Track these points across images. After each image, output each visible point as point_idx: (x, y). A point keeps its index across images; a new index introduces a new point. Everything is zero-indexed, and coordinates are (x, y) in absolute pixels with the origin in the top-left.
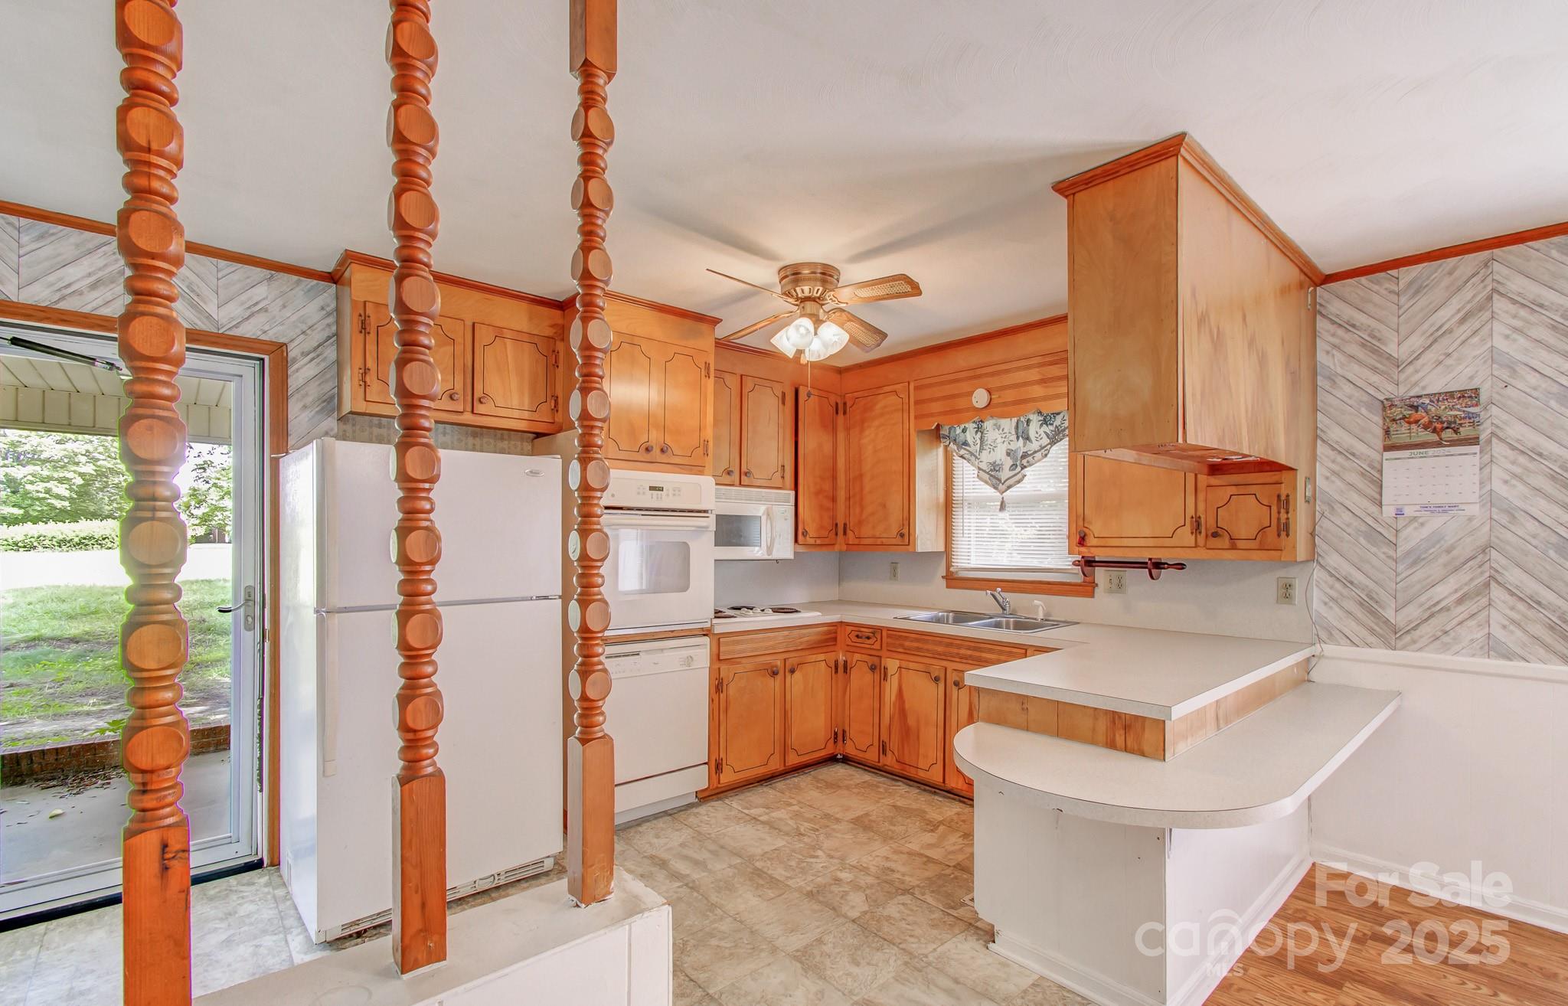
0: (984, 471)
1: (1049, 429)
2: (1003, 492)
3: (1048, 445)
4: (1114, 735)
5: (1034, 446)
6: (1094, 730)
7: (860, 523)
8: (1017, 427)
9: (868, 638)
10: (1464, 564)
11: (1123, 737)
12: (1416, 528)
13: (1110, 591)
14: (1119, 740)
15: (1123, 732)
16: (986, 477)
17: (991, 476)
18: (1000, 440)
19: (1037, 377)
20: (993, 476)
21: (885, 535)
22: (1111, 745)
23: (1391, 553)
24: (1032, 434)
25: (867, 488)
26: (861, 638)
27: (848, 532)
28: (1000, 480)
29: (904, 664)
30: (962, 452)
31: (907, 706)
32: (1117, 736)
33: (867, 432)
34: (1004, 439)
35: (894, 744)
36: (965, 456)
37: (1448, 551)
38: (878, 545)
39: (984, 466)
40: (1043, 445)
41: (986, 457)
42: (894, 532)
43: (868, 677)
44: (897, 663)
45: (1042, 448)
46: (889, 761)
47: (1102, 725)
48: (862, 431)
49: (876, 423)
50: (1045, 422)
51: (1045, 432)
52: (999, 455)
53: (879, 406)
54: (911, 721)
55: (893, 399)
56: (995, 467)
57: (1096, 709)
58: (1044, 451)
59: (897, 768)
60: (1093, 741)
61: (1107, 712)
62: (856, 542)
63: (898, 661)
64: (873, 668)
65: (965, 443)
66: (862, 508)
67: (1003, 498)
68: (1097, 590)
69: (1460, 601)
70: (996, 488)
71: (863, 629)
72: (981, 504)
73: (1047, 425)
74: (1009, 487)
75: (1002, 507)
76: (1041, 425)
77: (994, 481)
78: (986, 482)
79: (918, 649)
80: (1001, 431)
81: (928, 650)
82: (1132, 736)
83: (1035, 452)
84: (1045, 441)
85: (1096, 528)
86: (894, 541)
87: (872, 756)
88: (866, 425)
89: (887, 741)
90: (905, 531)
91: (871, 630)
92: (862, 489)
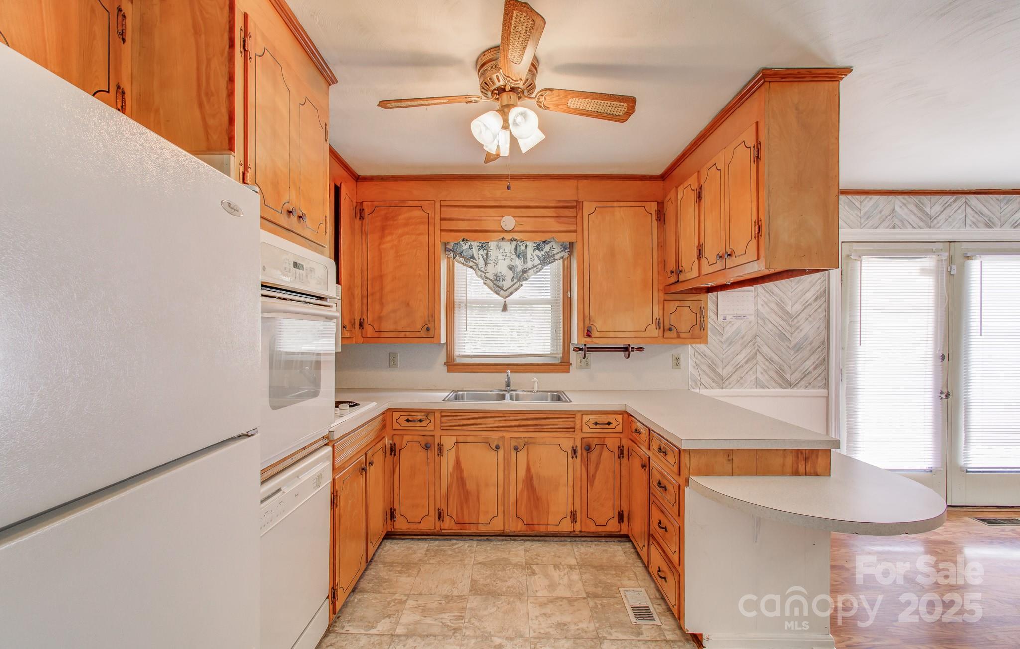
0: (491, 280)
1: (540, 254)
2: (507, 297)
3: (539, 264)
4: (798, 466)
5: (530, 264)
6: (784, 465)
7: (380, 318)
8: (516, 249)
9: (421, 421)
10: (748, 344)
11: (804, 466)
12: (730, 327)
13: (581, 368)
14: (801, 469)
15: (803, 462)
16: (491, 284)
17: (494, 284)
18: (500, 257)
19: (554, 215)
20: (496, 284)
21: (408, 329)
22: (796, 473)
23: (721, 339)
24: (529, 256)
25: (388, 287)
26: (414, 421)
27: (366, 326)
28: (501, 288)
29: (461, 439)
30: (471, 264)
31: (465, 474)
32: (800, 466)
33: (389, 238)
34: (504, 257)
35: (453, 509)
36: (474, 267)
37: (742, 338)
38: (403, 337)
39: (490, 276)
40: (535, 264)
41: (491, 270)
42: (419, 326)
43: (422, 455)
44: (454, 439)
45: (534, 266)
46: (448, 524)
47: (790, 460)
48: (382, 237)
49: (400, 231)
50: (538, 248)
51: (537, 256)
52: (502, 268)
53: (401, 217)
54: (470, 486)
55: (418, 213)
56: (497, 278)
57: (785, 450)
58: (537, 269)
59: (456, 529)
60: (783, 473)
61: (792, 451)
62: (376, 335)
63: (455, 437)
64: (427, 447)
65: (473, 257)
66: (382, 304)
67: (505, 301)
68: (571, 368)
69: (746, 362)
70: (498, 294)
71: (413, 414)
72: (483, 305)
73: (539, 250)
74: (511, 294)
75: (505, 308)
76: (535, 250)
77: (496, 288)
78: (490, 288)
79: (476, 425)
80: (501, 251)
81: (486, 425)
82: (810, 463)
83: (530, 269)
84: (537, 262)
85: (599, 325)
86: (419, 335)
87: (429, 524)
88: (387, 232)
89: (444, 507)
90: (431, 326)
91: (423, 414)
92: (382, 288)
